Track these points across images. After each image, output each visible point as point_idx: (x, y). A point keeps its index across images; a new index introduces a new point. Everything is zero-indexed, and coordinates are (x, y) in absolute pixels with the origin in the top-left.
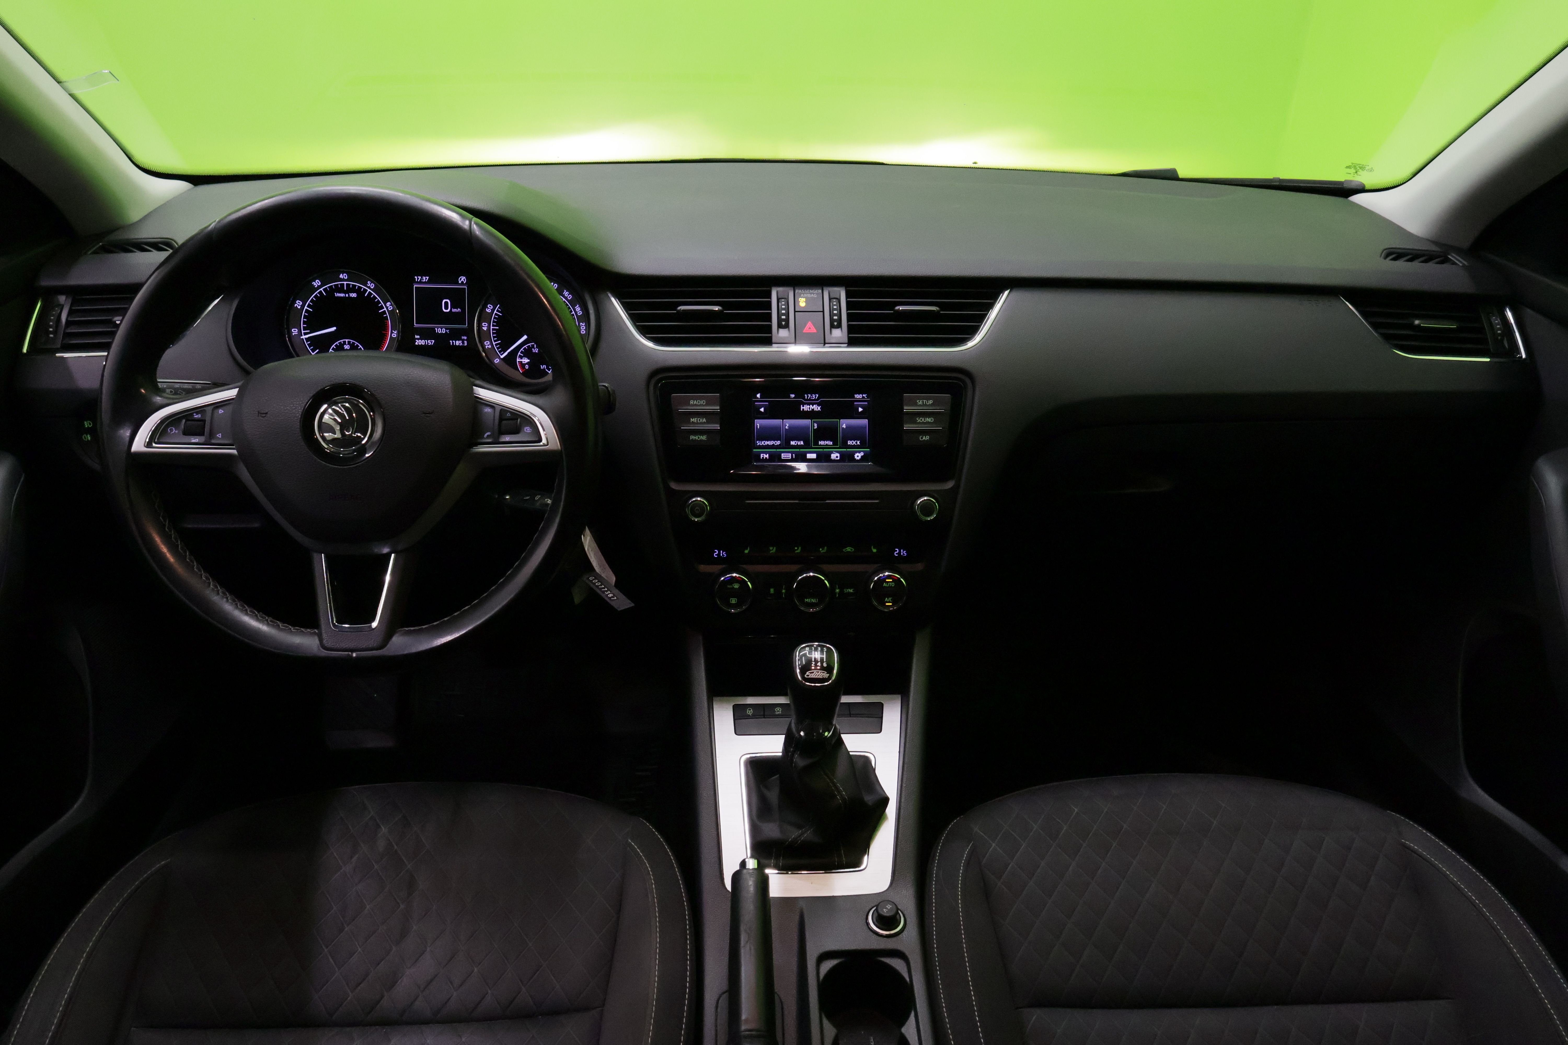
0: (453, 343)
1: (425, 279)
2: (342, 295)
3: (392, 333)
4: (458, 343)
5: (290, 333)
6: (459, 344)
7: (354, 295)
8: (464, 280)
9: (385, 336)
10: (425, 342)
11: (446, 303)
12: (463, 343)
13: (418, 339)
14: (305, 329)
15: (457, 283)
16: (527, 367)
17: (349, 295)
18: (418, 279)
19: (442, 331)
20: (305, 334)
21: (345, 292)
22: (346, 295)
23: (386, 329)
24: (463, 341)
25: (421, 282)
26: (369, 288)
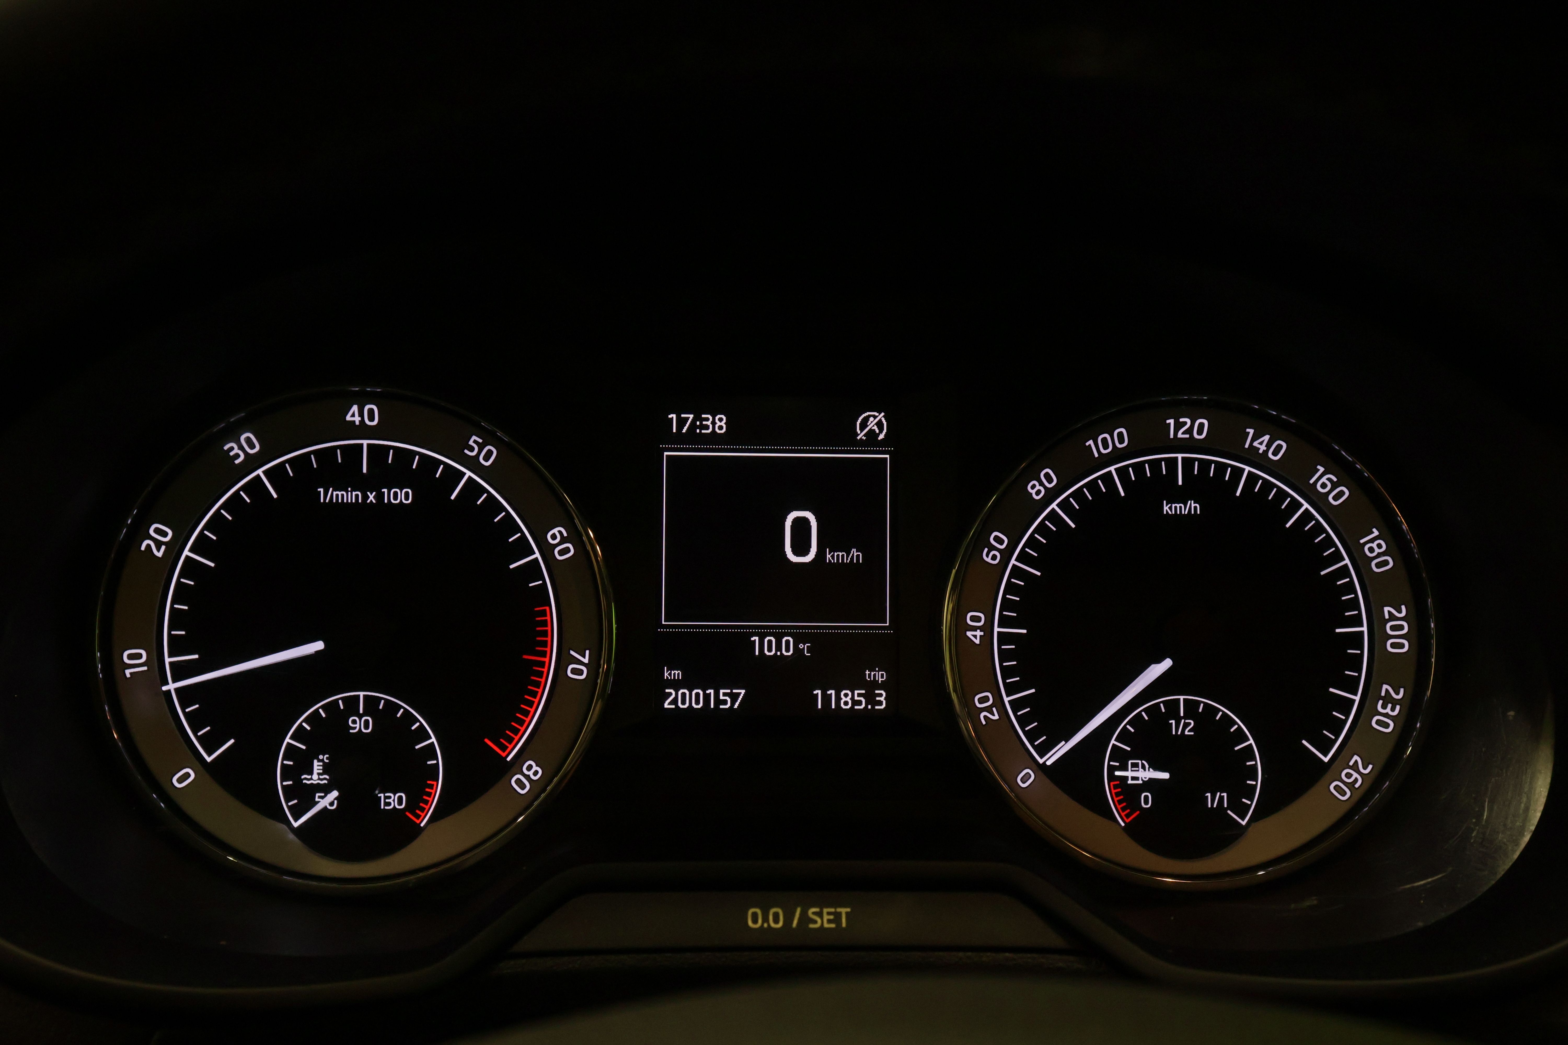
0: (826, 699)
1: (719, 424)
2: (351, 496)
3: (563, 660)
4: (847, 699)
5: (113, 665)
6: (856, 703)
7: (402, 496)
8: (879, 424)
9: (535, 671)
10: (707, 697)
11: (801, 526)
12: (871, 698)
13: (676, 685)
14: (177, 647)
15: (849, 440)
16: (1146, 801)
17: (380, 497)
18: (681, 422)
19: (779, 648)
20: (180, 672)
21: (364, 485)
22: (365, 497)
23: (540, 646)
24: (870, 688)
25: (694, 439)
26: (473, 464)
